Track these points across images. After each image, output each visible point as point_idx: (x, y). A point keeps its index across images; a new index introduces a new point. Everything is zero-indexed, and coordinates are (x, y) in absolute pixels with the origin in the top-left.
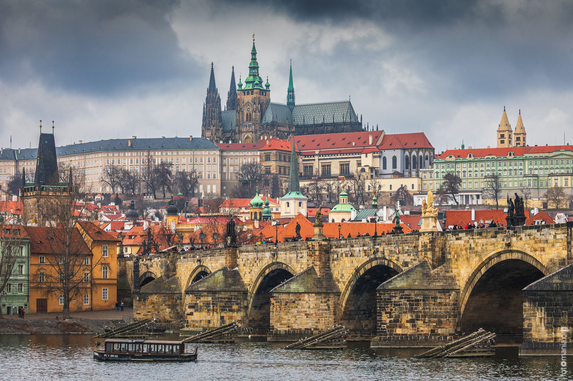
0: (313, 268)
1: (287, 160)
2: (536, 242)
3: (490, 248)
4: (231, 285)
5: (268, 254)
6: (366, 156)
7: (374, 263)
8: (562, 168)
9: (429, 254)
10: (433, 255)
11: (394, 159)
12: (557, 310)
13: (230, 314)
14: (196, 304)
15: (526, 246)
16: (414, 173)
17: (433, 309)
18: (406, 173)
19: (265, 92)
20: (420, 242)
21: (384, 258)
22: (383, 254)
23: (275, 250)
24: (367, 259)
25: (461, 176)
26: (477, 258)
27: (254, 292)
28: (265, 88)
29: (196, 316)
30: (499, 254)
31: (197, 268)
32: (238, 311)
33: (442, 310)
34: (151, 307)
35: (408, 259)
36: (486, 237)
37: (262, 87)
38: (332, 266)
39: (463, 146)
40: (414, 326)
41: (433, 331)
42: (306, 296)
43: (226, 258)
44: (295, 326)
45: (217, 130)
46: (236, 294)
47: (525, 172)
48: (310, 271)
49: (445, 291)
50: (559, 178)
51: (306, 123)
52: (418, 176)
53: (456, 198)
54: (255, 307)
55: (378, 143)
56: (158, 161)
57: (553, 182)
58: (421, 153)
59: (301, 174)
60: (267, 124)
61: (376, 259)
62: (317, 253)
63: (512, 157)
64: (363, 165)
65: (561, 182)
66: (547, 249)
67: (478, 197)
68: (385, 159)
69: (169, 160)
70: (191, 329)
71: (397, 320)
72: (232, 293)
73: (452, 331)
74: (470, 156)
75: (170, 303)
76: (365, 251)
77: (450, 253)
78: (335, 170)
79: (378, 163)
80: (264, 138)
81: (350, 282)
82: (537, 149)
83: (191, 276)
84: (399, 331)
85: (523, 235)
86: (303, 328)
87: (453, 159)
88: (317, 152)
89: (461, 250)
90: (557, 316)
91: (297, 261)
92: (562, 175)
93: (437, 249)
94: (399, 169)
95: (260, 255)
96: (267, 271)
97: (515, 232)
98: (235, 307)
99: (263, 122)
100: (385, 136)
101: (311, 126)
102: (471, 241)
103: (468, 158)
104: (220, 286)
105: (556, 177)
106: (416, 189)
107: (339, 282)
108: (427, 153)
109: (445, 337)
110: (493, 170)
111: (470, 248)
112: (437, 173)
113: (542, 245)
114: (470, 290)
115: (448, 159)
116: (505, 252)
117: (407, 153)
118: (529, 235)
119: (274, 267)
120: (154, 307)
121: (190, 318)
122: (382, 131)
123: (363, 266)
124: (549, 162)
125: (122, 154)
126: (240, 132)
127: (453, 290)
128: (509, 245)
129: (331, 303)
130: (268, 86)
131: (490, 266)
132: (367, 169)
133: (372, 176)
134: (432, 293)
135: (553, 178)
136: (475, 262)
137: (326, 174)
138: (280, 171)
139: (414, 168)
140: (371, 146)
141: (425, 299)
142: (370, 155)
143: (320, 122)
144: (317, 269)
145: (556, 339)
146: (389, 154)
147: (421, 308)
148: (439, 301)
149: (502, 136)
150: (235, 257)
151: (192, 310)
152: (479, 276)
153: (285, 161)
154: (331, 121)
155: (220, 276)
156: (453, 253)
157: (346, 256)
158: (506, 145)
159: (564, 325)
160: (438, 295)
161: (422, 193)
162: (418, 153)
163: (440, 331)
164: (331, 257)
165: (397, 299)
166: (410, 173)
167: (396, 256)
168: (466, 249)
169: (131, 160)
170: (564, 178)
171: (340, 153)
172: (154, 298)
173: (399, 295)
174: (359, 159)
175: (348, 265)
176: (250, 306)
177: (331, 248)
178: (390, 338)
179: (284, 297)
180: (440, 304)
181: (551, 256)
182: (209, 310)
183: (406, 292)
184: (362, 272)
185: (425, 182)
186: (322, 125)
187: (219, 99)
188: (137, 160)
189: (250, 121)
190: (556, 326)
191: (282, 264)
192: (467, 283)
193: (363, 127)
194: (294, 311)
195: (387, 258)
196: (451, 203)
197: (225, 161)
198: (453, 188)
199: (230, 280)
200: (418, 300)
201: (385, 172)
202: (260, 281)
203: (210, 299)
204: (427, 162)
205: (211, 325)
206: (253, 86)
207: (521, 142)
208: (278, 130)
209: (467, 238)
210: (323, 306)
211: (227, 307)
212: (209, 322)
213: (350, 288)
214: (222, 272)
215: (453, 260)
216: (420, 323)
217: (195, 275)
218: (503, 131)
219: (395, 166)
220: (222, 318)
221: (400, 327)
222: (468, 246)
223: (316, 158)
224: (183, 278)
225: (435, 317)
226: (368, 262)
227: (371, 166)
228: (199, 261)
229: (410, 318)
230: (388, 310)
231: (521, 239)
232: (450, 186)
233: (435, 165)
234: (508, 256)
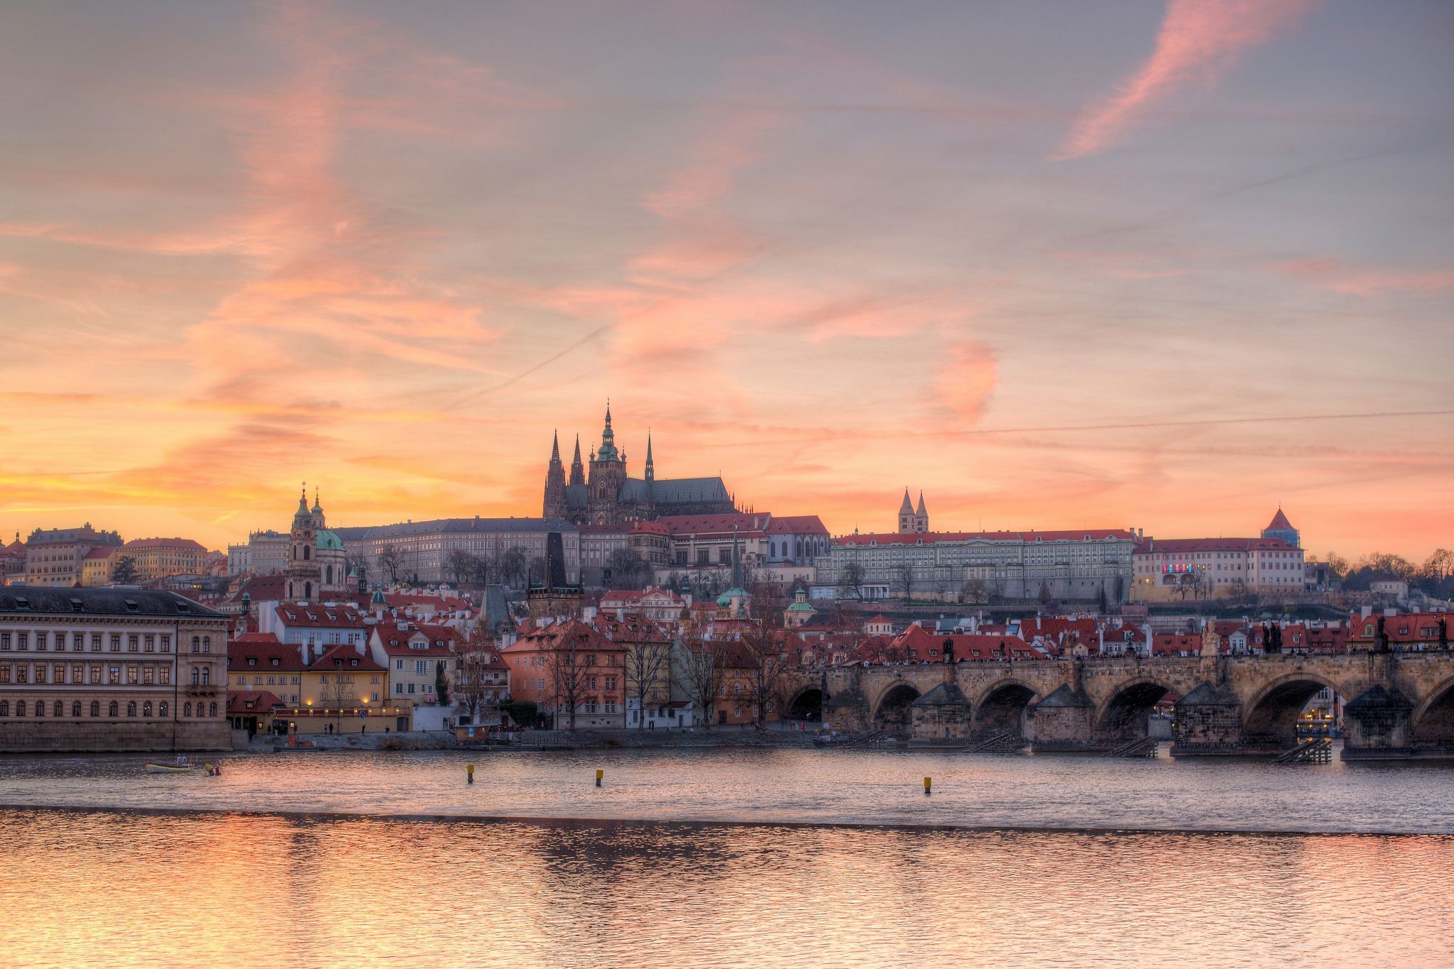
0: (1066, 684)
1: (659, 545)
2: (1329, 667)
3: (1277, 670)
4: (954, 699)
5: (998, 672)
6: (752, 542)
7: (1137, 682)
8: (978, 558)
9: (1213, 675)
10: (1217, 675)
11: (785, 545)
12: (1370, 722)
13: (955, 725)
14: (923, 716)
15: (1319, 669)
16: (807, 561)
17: (1221, 721)
18: (798, 562)
19: (622, 465)
20: (1202, 665)
21: (1152, 677)
22: (1150, 672)
23: (1009, 668)
24: (1129, 677)
25: (863, 564)
26: (1263, 679)
27: (979, 705)
28: (621, 460)
29: (924, 727)
30: (1287, 676)
31: (893, 682)
32: (962, 722)
33: (1228, 722)
34: (839, 718)
35: (1181, 678)
36: (1273, 661)
37: (617, 458)
38: (1084, 683)
39: (857, 530)
40: (1205, 736)
41: (1221, 740)
42: (1066, 710)
43: (944, 674)
44: (1056, 737)
45: (562, 507)
46: (960, 707)
47: (936, 561)
48: (1064, 688)
49: (1231, 706)
50: (975, 568)
51: (668, 501)
52: (812, 565)
53: (860, 590)
54: (977, 719)
55: (765, 527)
56: (508, 545)
57: (969, 574)
58: (815, 539)
59: (673, 561)
60: (626, 503)
61: (1140, 677)
62: (1071, 672)
63: (922, 544)
64: (747, 552)
65: (977, 573)
66: (1342, 673)
67: (884, 590)
68: (773, 546)
69: (520, 544)
70: (918, 739)
71: (1191, 731)
72: (956, 706)
73: (1237, 740)
74: (873, 543)
75: (858, 715)
76: (1127, 671)
77: (1231, 674)
78: (714, 556)
79: (765, 550)
80: (628, 520)
81: (1107, 697)
82: (949, 536)
83: (884, 690)
84: (1193, 740)
85: (1315, 661)
86: (1063, 737)
87: (854, 546)
88: (692, 536)
89: (1244, 671)
90: (1371, 727)
91: (1038, 678)
92: (978, 565)
93: (1220, 671)
94: (790, 556)
95: (988, 671)
96: (996, 687)
97: (1307, 658)
98: (959, 719)
99: (621, 499)
100: (772, 518)
101: (675, 504)
102: (1256, 664)
103: (871, 545)
104: (944, 699)
105: (972, 568)
106: (811, 579)
107: (1093, 697)
108: (822, 539)
109: (1232, 745)
110: (900, 559)
111: (1255, 670)
112: (835, 561)
113: (1336, 669)
114: (1254, 705)
115: (848, 546)
116: (1295, 674)
117: (799, 539)
118: (1322, 661)
119: (1005, 683)
120: (842, 719)
121: (917, 729)
122: (769, 513)
123: (1124, 683)
124: (964, 550)
125: (464, 536)
126: (592, 510)
127: (1237, 705)
128: (1300, 668)
129: (1087, 716)
130: (624, 457)
131: (1277, 685)
132: (753, 556)
133: (759, 564)
134: (1221, 708)
135: (969, 569)
136: (1260, 682)
137: (703, 562)
138: (651, 558)
139: (808, 554)
140: (757, 529)
141: (1215, 712)
142: (756, 541)
143: (685, 500)
144: (1071, 686)
145: (1369, 745)
146: (778, 540)
147: (1211, 720)
148: (1226, 714)
149: (905, 520)
150: (954, 673)
151: (920, 722)
152: (1264, 694)
153: (656, 545)
154: (699, 499)
155: (942, 692)
156: (1235, 674)
157: (1103, 674)
158: (909, 531)
159: (1376, 734)
160: (1225, 710)
161: (819, 584)
162: (812, 538)
163: (1227, 740)
164: (1084, 675)
165: (1191, 713)
166: (803, 561)
167: (1166, 676)
168: (1250, 671)
169: (476, 543)
170: (981, 568)
171: (720, 537)
172: (843, 710)
173: (1192, 710)
174: (743, 545)
175: (1105, 682)
176: (973, 718)
177: (1083, 666)
178: (1186, 747)
179: (1046, 710)
180: (1227, 717)
181: (1345, 678)
182: (935, 722)
183: (1199, 707)
184: (1122, 689)
185: (821, 572)
186: (687, 503)
187: (564, 471)
188: (482, 543)
189: (604, 498)
190: (1369, 735)
191: (1017, 680)
192: (1251, 699)
193: (736, 507)
194: (1056, 723)
195: (1155, 677)
196: (855, 595)
197: (584, 546)
198: (856, 579)
199: (952, 695)
200: (1208, 714)
201: (773, 559)
202: (986, 695)
203: (936, 712)
204: (822, 549)
205: (937, 736)
206: (608, 457)
207: (923, 527)
208: (637, 509)
209: (1251, 662)
210: (1081, 718)
211: (951, 719)
212: (935, 732)
213: (1106, 703)
214: (942, 687)
215: (1235, 680)
216: (1210, 733)
217: (890, 688)
218: (906, 514)
219: (785, 553)
220: (947, 729)
221: (1194, 736)
222: (1252, 668)
223: (692, 542)
224: (871, 691)
225: (1223, 728)
226: (1130, 680)
227: (757, 552)
228: (900, 675)
229: (1202, 729)
230: (1184, 722)
231: (1313, 664)
232: (852, 577)
233: (832, 553)
234: (1298, 678)
